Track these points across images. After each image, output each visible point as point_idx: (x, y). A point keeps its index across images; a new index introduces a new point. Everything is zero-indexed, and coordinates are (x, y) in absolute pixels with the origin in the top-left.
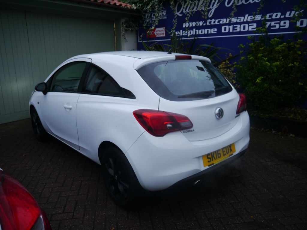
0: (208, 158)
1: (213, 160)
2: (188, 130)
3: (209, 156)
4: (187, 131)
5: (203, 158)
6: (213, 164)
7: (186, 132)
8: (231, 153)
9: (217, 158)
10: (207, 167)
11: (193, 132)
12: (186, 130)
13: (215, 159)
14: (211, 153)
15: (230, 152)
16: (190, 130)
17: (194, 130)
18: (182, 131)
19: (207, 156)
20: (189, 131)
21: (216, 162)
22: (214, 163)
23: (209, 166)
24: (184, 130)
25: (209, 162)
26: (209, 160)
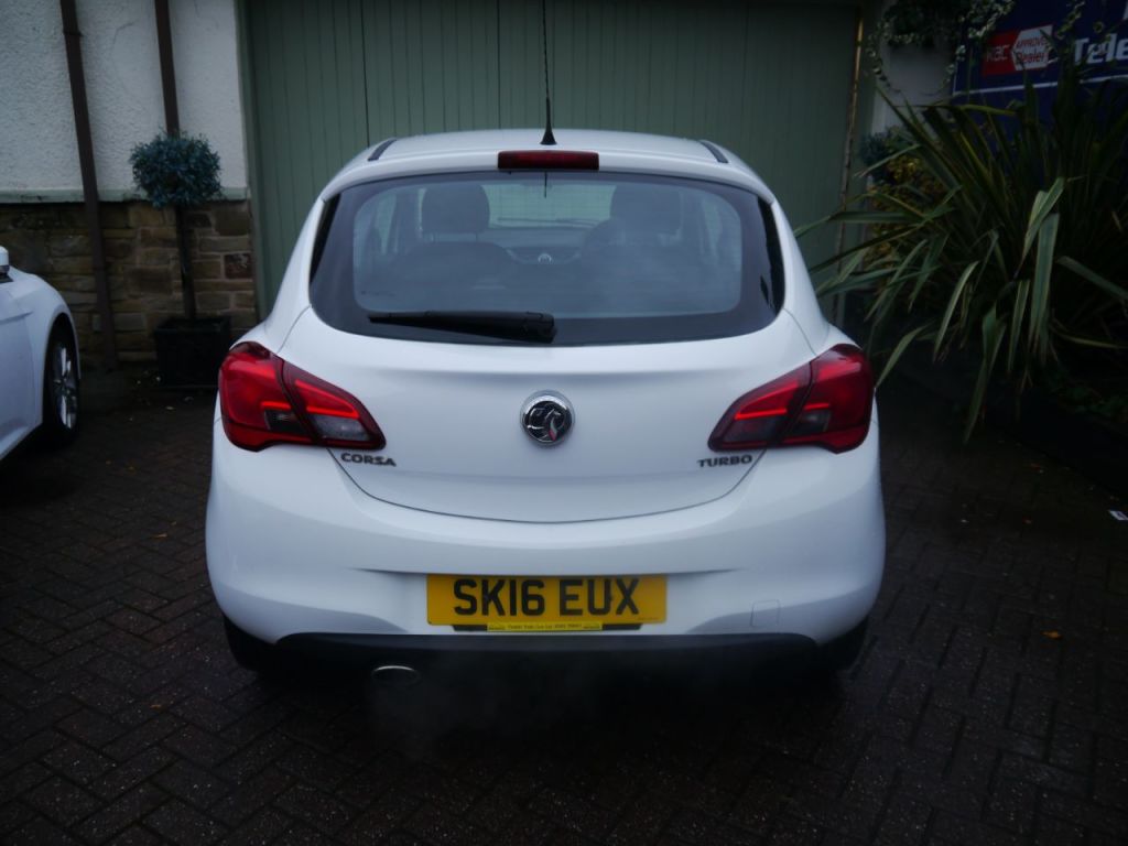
0: (459, 595)
1: (485, 612)
2: (363, 454)
3: (465, 590)
4: (360, 456)
5: (428, 583)
6: (484, 628)
7: (353, 460)
8: (627, 617)
9: (513, 612)
10: (448, 631)
11: (389, 467)
12: (352, 453)
13: (501, 611)
14: (485, 580)
15: (620, 611)
16: (374, 454)
17: (390, 462)
18: (338, 454)
19: (461, 583)
20: (368, 460)
21: (503, 625)
22: (489, 624)
23: (457, 627)
24: (347, 452)
25: (459, 610)
26: (466, 605)
